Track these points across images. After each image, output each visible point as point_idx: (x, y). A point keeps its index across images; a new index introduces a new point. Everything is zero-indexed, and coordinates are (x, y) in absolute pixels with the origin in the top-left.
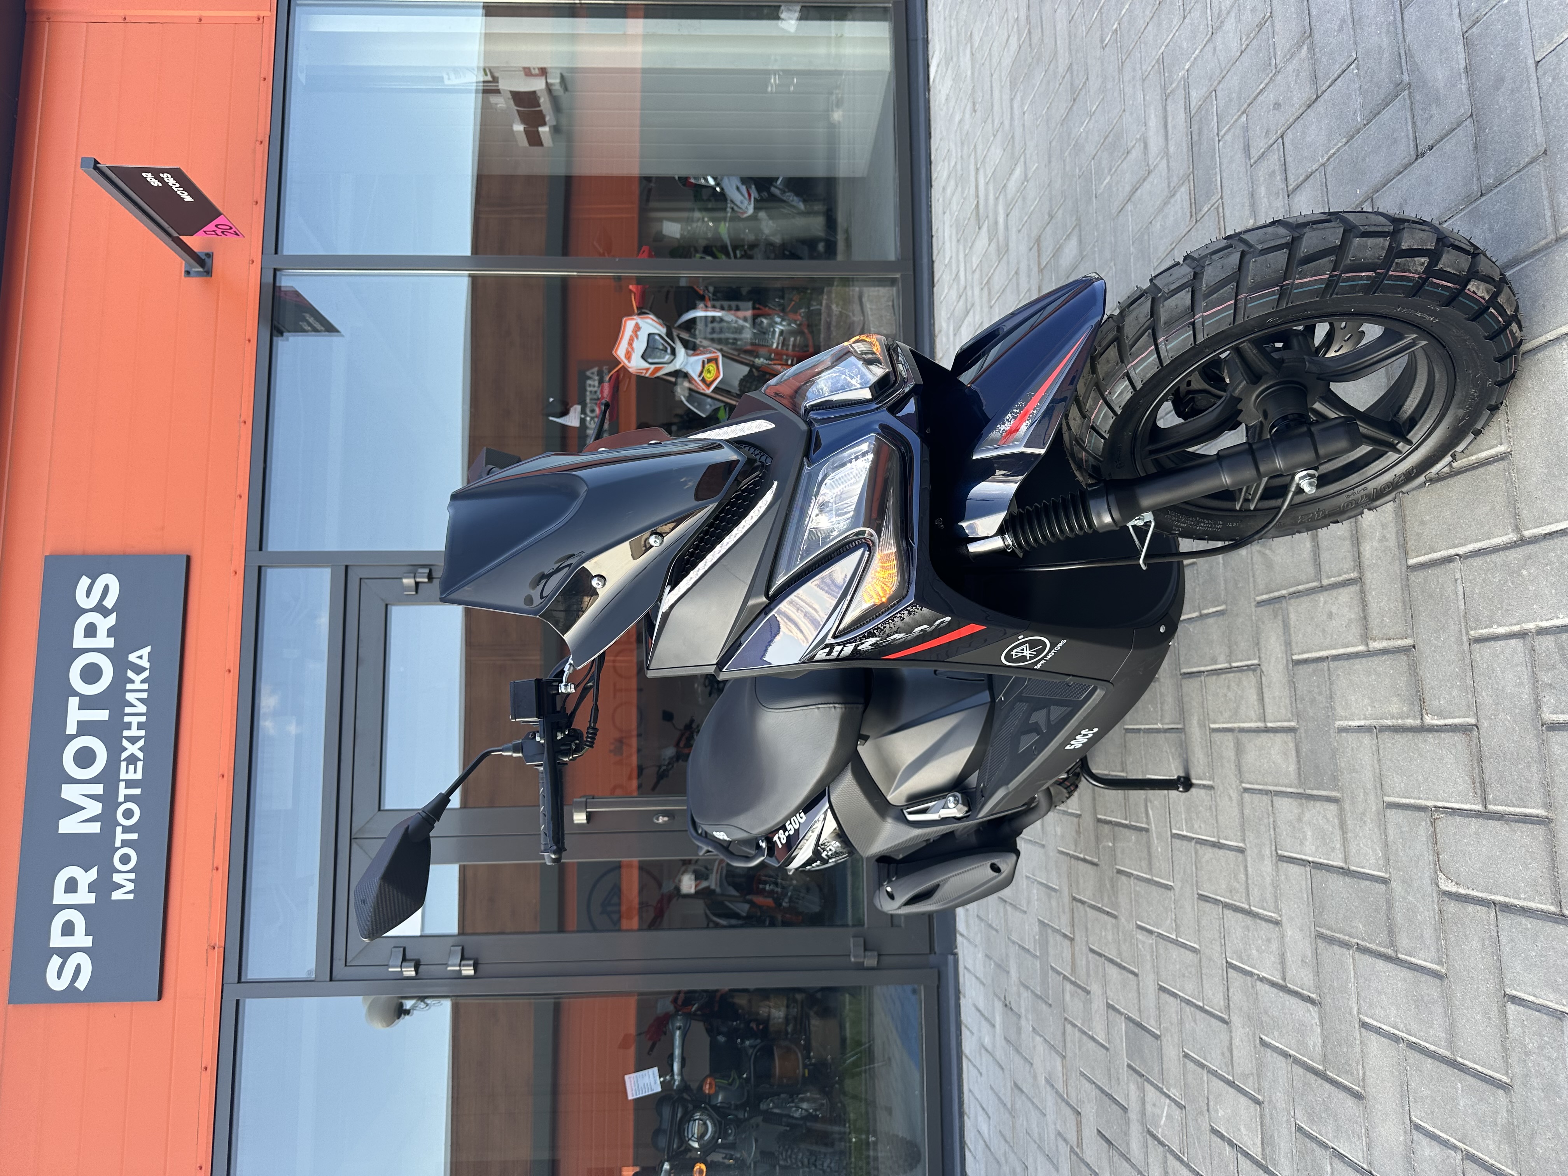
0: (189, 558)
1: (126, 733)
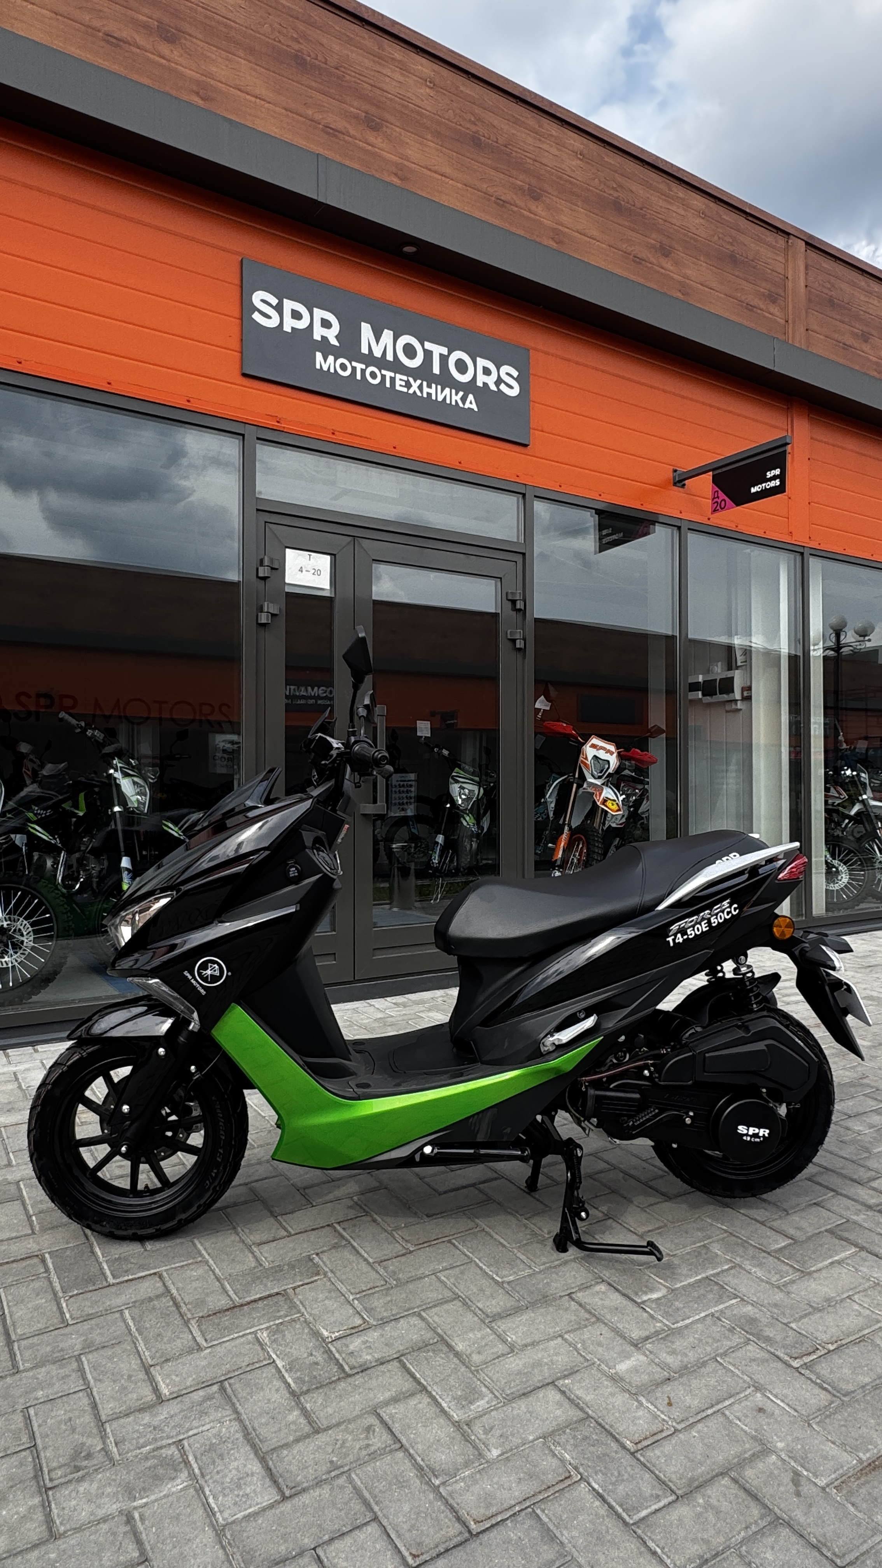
0: (526, 446)
1: (425, 383)
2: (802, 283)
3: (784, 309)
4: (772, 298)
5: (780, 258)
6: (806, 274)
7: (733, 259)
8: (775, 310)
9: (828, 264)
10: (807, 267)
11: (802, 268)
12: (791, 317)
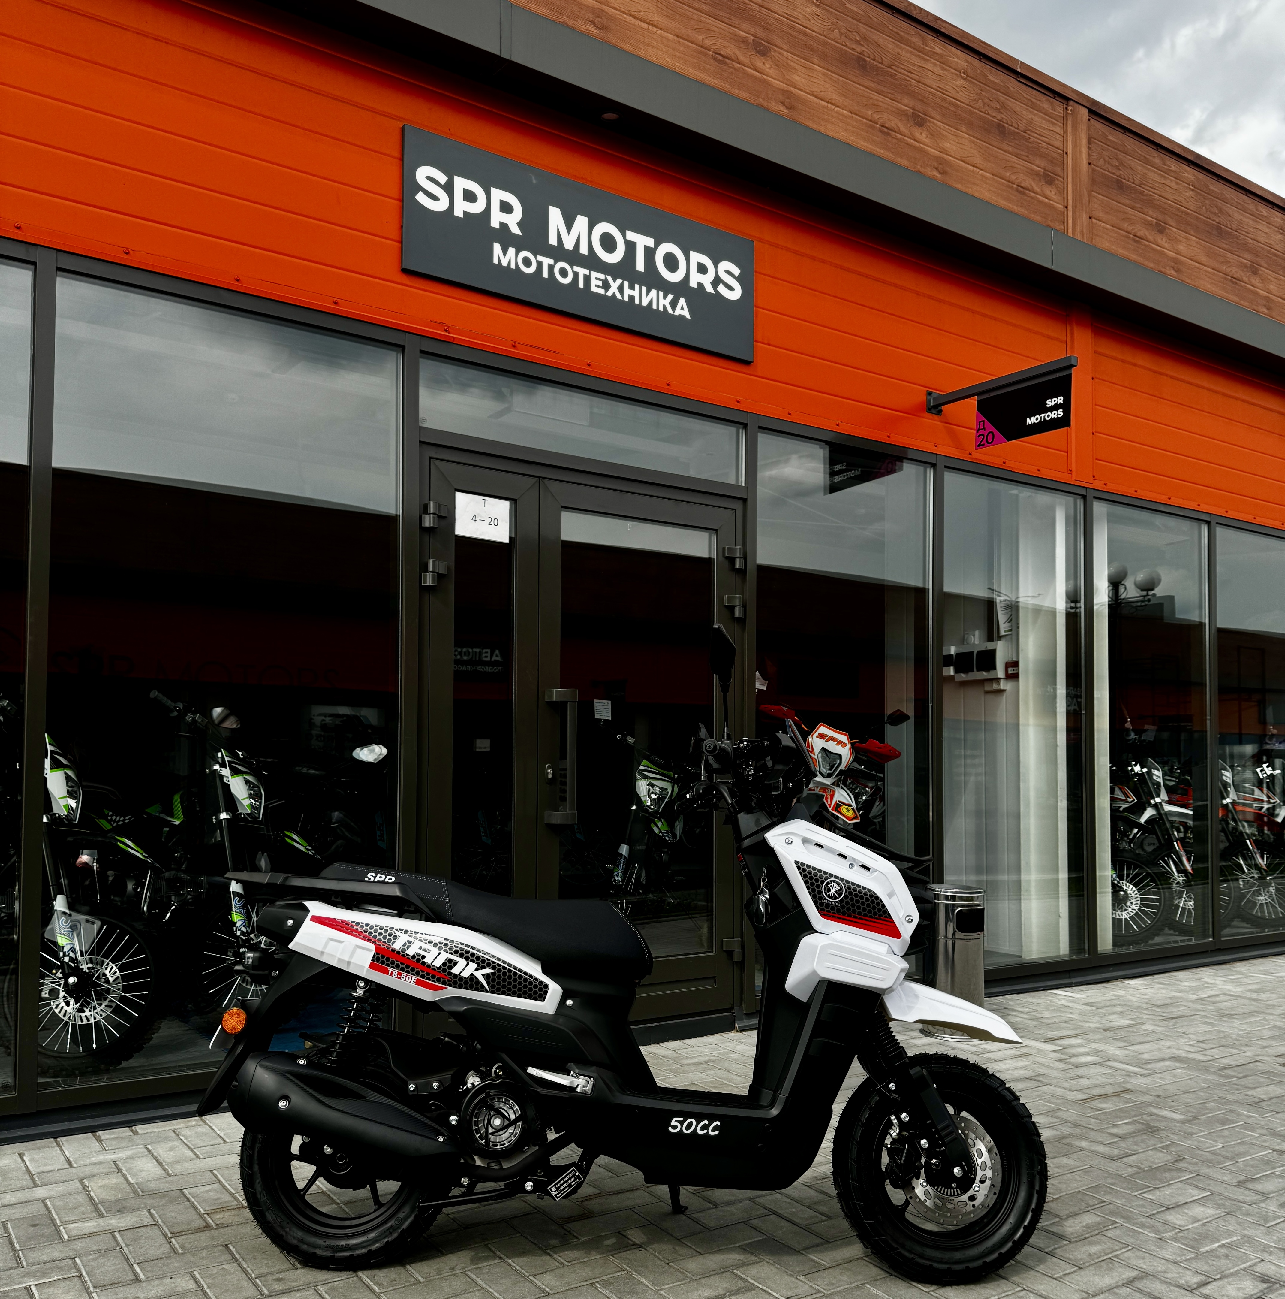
0: (749, 363)
2: (1085, 162)
3: (1063, 191)
4: (1049, 179)
5: (1058, 130)
6: (1089, 148)
7: (1001, 130)
8: (1051, 192)
9: (1115, 137)
10: (1089, 142)
11: (1084, 142)
12: (1070, 202)
